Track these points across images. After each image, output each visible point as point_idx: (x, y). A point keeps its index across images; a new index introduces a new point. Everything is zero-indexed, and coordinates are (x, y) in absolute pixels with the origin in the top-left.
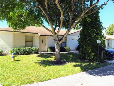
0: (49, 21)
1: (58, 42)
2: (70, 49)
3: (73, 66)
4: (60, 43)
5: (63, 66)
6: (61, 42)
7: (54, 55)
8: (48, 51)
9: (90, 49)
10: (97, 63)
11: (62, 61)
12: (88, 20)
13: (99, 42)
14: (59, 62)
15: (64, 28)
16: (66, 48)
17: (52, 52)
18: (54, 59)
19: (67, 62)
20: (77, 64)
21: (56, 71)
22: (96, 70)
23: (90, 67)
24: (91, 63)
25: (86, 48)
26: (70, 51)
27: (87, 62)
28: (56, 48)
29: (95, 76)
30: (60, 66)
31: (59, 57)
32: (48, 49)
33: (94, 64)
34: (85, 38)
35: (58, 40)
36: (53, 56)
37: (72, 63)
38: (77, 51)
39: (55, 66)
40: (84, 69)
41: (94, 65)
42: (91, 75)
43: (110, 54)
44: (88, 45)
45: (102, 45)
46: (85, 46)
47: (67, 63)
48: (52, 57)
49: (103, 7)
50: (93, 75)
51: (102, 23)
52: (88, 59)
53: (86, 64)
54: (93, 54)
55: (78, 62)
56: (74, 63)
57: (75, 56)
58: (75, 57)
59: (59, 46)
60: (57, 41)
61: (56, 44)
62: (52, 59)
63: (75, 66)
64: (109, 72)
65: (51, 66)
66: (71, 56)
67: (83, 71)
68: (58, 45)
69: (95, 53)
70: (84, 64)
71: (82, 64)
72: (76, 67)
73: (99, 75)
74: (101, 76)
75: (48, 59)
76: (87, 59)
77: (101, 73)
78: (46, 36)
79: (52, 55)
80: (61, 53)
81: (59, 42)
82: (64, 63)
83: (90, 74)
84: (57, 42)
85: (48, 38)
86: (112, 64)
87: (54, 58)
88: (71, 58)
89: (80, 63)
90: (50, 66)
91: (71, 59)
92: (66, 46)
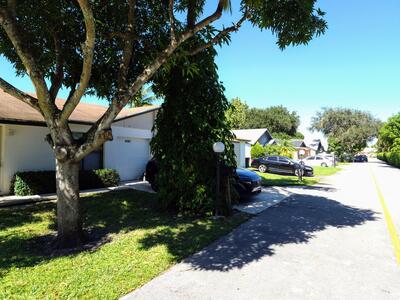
0: (19, 52)
1: (68, 151)
2: (117, 176)
3: (141, 245)
4: (80, 153)
5: (95, 255)
6: (84, 148)
7: (50, 207)
8: (12, 193)
9: (192, 173)
10: (215, 218)
11: (89, 228)
12: (189, 71)
13: (218, 147)
14: (75, 239)
15: (92, 93)
16: (102, 173)
17: (37, 196)
18: (51, 227)
19: (112, 232)
20: (153, 231)
21: (61, 287)
22: (220, 247)
23: (198, 239)
24: (200, 223)
25: (179, 172)
26: (117, 184)
27: (184, 220)
28: (59, 176)
29: (221, 269)
30: (80, 256)
31: (72, 216)
32: (14, 181)
33: (208, 225)
34: (176, 136)
35: (67, 140)
36: (45, 214)
37: (131, 233)
38: (145, 182)
39: (58, 261)
40: (181, 251)
41: (208, 228)
42: (210, 271)
43: (245, 185)
44: (185, 158)
45: (225, 157)
46: (177, 163)
47: (110, 235)
48: (39, 220)
49: (229, 38)
50: (213, 268)
51: (224, 89)
52: (188, 209)
53: (184, 227)
54: (202, 189)
55: (154, 225)
56: (140, 233)
57: (139, 204)
58: (138, 207)
59: (75, 166)
60: (63, 144)
61: (60, 161)
62: (40, 228)
63: (148, 243)
64: (256, 245)
65: (32, 264)
66: (125, 203)
67: (179, 261)
68: (72, 163)
69: (208, 185)
70: (176, 231)
71: (169, 232)
72: (153, 249)
73: (234, 265)
74: (240, 265)
75: (17, 229)
76: (185, 209)
77: (235, 254)
78: (4, 125)
79: (36, 211)
80: (83, 195)
81: (77, 150)
82: (99, 239)
83: (205, 265)
84: (63, 150)
85: (12, 133)
86: (255, 215)
87: (47, 223)
88: (125, 212)
89: (160, 228)
90: (29, 269)
91: (124, 216)
92: (102, 167)
